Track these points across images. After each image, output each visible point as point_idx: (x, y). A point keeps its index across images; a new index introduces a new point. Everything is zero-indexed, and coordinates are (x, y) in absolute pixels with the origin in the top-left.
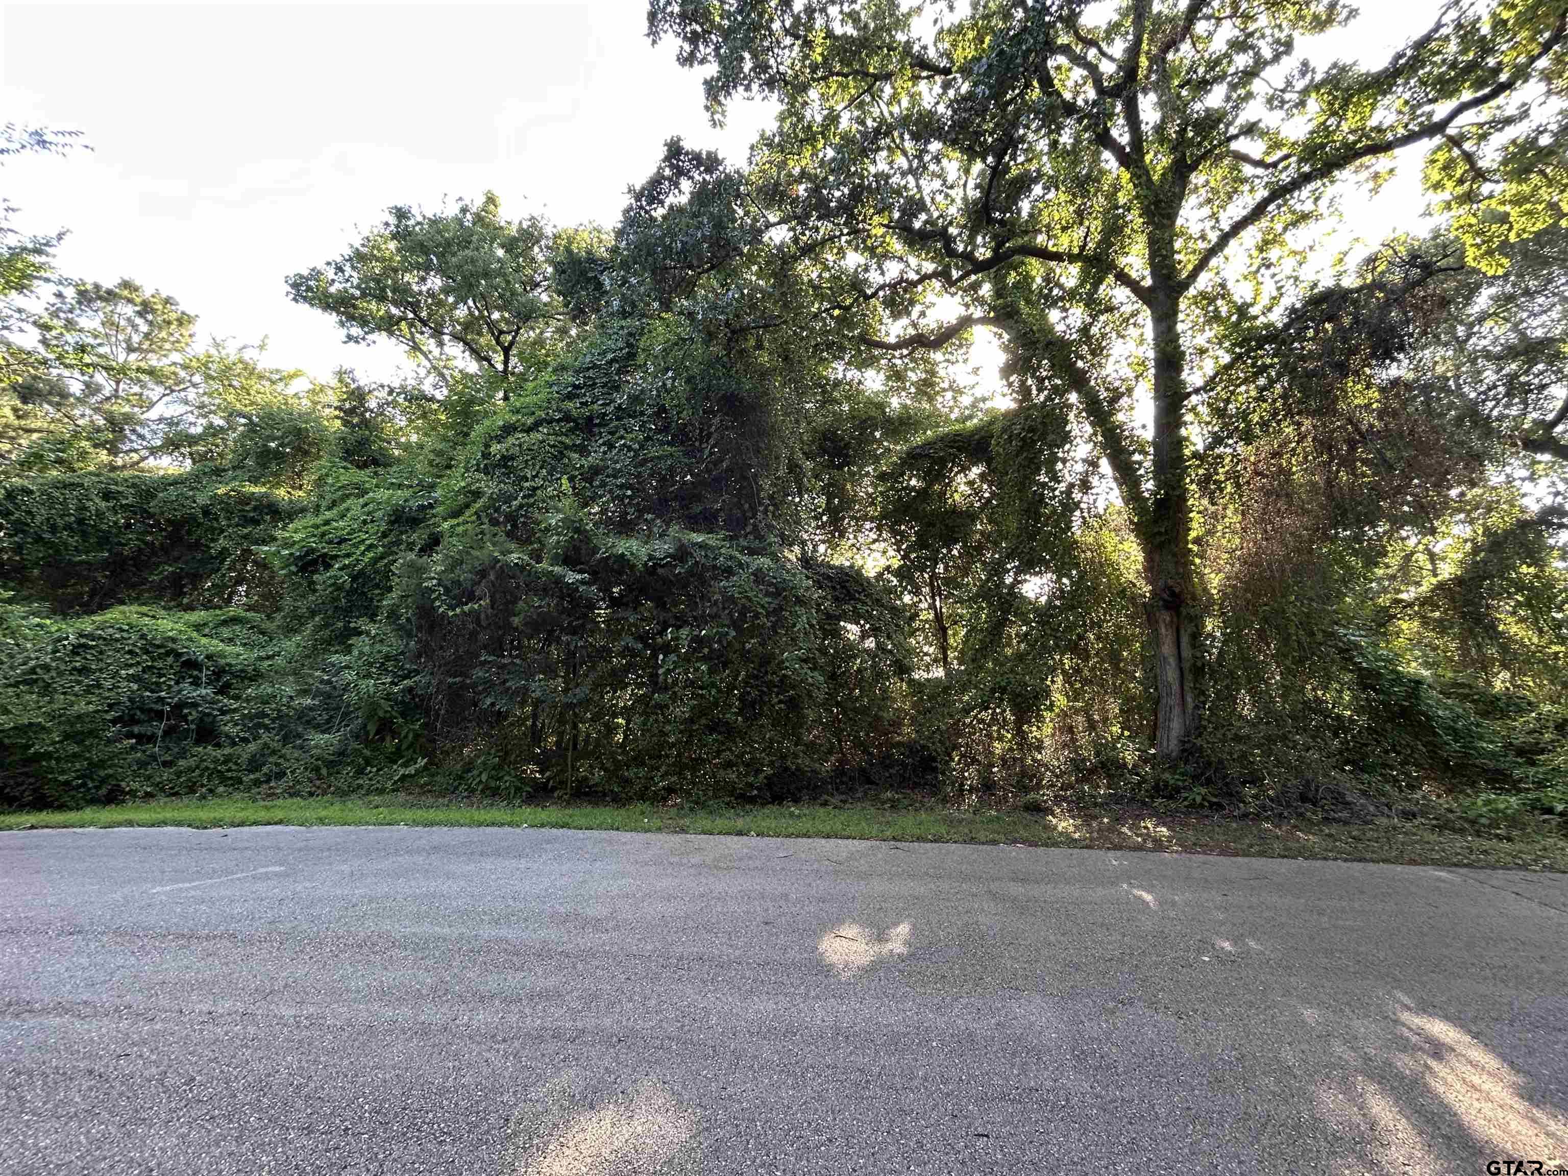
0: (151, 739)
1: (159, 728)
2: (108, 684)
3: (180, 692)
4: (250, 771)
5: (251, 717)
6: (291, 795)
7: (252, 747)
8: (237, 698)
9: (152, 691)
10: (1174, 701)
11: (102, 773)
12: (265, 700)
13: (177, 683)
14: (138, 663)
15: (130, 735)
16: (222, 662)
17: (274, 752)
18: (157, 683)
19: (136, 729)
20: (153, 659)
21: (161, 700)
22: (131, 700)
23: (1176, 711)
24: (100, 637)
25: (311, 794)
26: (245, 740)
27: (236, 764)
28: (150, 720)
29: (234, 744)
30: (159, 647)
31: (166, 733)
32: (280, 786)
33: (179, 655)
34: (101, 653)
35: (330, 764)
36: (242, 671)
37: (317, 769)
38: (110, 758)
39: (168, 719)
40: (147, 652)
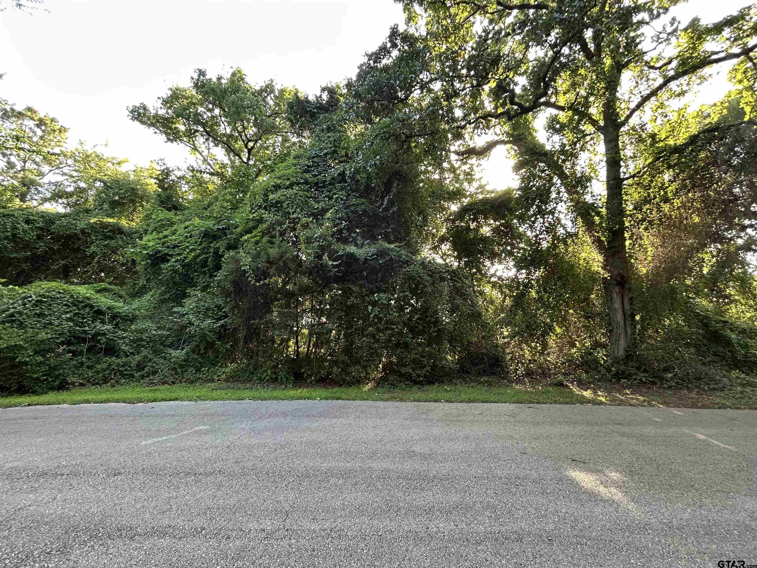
0: (81, 353)
1: (85, 347)
2: (56, 323)
3: (95, 327)
4: (138, 371)
5: (134, 341)
6: (163, 384)
7: (138, 358)
8: (125, 330)
9: (80, 327)
10: (621, 331)
11: (57, 373)
12: (142, 331)
13: (93, 322)
14: (71, 311)
15: (69, 351)
16: (116, 311)
17: (150, 360)
18: (82, 323)
19: (72, 348)
20: (79, 310)
21: (85, 331)
22: (69, 331)
23: (623, 336)
24: (48, 297)
25: (173, 383)
26: (132, 354)
27: (130, 367)
28: (79, 343)
29: (127, 356)
30: (82, 302)
31: (89, 350)
32: (156, 378)
33: (92, 307)
34: (50, 305)
35: (181, 366)
36: (125, 316)
37: (175, 369)
38: (60, 365)
39: (89, 342)
40: (75, 305)
